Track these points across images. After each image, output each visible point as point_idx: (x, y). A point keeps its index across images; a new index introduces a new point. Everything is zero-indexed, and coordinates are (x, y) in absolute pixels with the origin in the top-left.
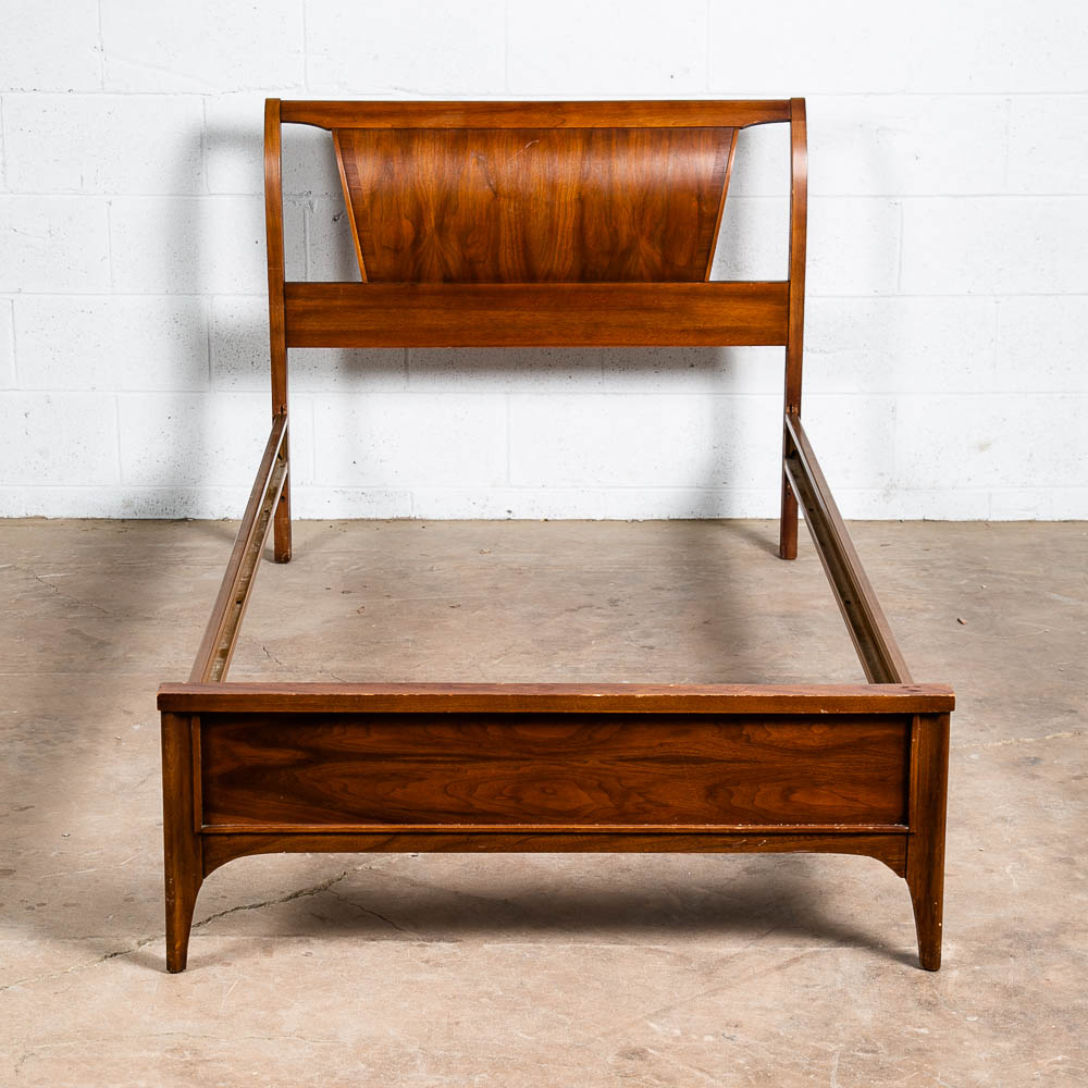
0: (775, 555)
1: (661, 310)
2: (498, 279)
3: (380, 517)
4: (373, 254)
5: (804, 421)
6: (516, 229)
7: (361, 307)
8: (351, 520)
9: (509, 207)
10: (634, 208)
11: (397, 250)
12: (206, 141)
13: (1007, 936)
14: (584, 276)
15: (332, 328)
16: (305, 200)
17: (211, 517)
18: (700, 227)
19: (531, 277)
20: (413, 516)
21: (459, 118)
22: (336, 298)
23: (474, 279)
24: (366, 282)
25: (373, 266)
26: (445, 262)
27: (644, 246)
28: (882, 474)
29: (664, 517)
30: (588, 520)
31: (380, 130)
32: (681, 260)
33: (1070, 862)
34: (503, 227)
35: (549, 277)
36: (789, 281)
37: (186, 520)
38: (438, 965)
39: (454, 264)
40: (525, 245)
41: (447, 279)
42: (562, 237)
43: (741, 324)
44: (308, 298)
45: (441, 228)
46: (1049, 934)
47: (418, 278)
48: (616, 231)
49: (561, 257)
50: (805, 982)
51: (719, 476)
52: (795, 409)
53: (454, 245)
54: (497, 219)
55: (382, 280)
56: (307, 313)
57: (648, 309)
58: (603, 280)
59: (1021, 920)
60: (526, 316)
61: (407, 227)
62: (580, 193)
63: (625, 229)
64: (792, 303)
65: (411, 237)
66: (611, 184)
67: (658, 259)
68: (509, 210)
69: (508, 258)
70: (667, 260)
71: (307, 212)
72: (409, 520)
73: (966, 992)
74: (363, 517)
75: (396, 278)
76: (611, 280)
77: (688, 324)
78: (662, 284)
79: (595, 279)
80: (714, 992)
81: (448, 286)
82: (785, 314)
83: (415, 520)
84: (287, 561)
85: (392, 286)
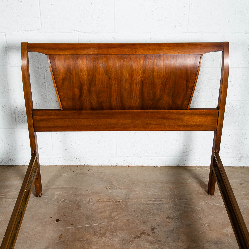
1: (171, 119)
2: (111, 109)
3: (75, 165)
4: (65, 100)
5: (220, 155)
6: (118, 91)
7: (60, 118)
9: (115, 84)
10: (162, 84)
11: (73, 99)
14: (143, 108)
15: (51, 125)
16: (44, 69)
18: (187, 91)
19: (123, 108)
21: (96, 51)
22: (52, 115)
23: (102, 109)
24: (62, 109)
25: (65, 104)
26: (91, 103)
27: (166, 97)
31: (66, 55)
32: (179, 102)
34: (113, 91)
35: (130, 108)
36: (218, 108)
39: (95, 104)
40: (121, 97)
41: (92, 109)
42: (135, 95)
43: (200, 124)
44: (41, 115)
45: (89, 91)
47: (81, 109)
48: (155, 93)
49: (135, 101)
52: (217, 151)
53: (95, 97)
54: (111, 88)
55: (68, 109)
56: (41, 120)
57: (166, 119)
58: (150, 109)
60: (121, 121)
61: (77, 91)
62: (142, 79)
63: (158, 92)
64: (219, 117)
65: (78, 95)
67: (170, 102)
69: (115, 101)
70: (174, 102)
71: (45, 73)
72: (84, 166)
74: (69, 165)
75: (73, 109)
76: (153, 109)
77: (180, 124)
78: (172, 110)
79: (147, 109)
81: (93, 111)
82: (217, 121)
83: (86, 166)
84: (40, 196)
85: (72, 111)
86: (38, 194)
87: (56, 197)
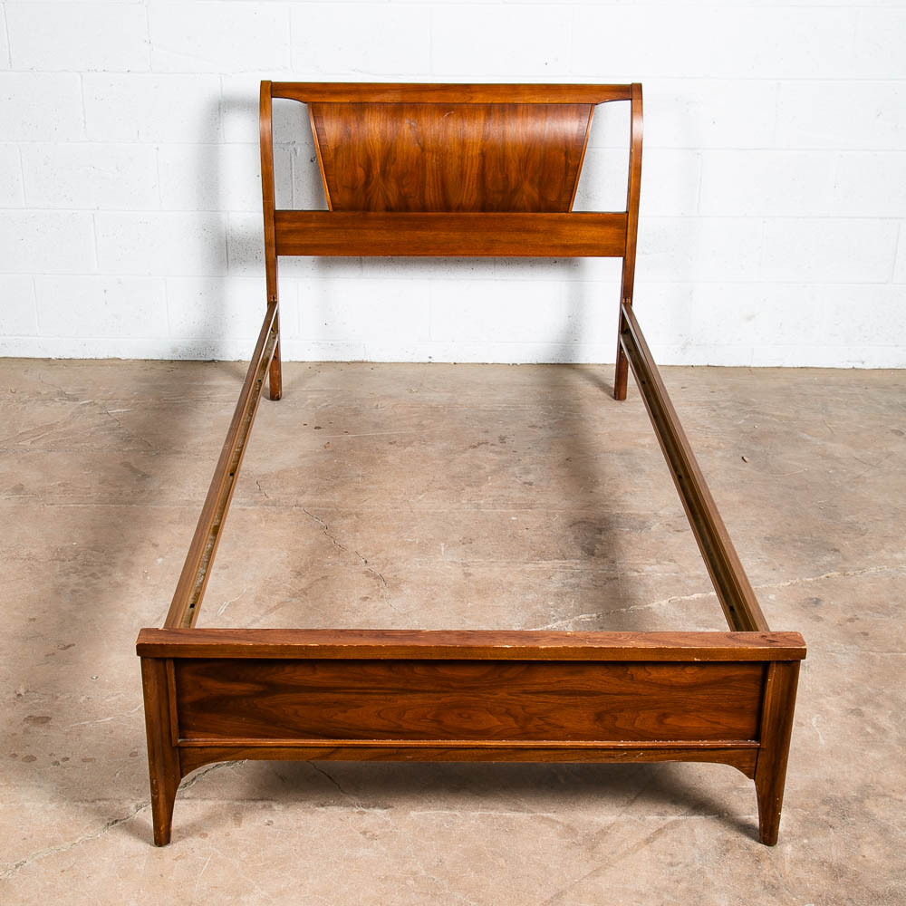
0: (611, 396)
1: (539, 232)
2: (424, 209)
3: (343, 360)
4: (337, 191)
5: (635, 308)
6: (437, 174)
7: (327, 228)
8: (324, 362)
9: (432, 159)
10: (520, 160)
11: (353, 189)
12: (223, 107)
13: (824, 802)
14: (484, 207)
15: (308, 242)
16: (291, 148)
17: (230, 360)
18: (566, 174)
19: (447, 208)
20: (365, 360)
21: (397, 96)
22: (310, 222)
23: (407, 209)
24: (331, 210)
25: (336, 200)
26: (387, 197)
27: (527, 187)
28: (681, 335)
29: (534, 362)
30: (483, 364)
31: (341, 103)
32: (553, 197)
33: (859, 713)
34: (428, 173)
35: (460, 208)
36: (627, 212)
37: (213, 361)
38: (374, 837)
39: (393, 199)
40: (443, 185)
41: (388, 209)
42: (469, 181)
43: (593, 242)
44: (290, 222)
45: (384, 173)
46: (856, 799)
47: (367, 209)
48: (507, 177)
49: (469, 194)
50: (669, 859)
51: (572, 335)
52: (628, 300)
53: (393, 186)
54: (424, 167)
55: (343, 209)
56: (291, 232)
57: (528, 231)
58: (498, 211)
59: (831, 781)
60: (443, 235)
61: (360, 172)
62: (482, 150)
63: (513, 175)
64: (629, 228)
65: (363, 180)
66: (504, 143)
67: (536, 196)
68: (432, 161)
69: (431, 195)
70: (542, 198)
71: (293, 155)
72: (362, 362)
73: (801, 873)
74: (332, 360)
75: (353, 208)
76: (504, 211)
77: (556, 242)
78: (539, 214)
79: (492, 210)
80: (596, 872)
81: (389, 214)
82: (624, 235)
83: (367, 362)
84: (278, 399)
85: (350, 214)
86: (275, 396)
87: (309, 401)
